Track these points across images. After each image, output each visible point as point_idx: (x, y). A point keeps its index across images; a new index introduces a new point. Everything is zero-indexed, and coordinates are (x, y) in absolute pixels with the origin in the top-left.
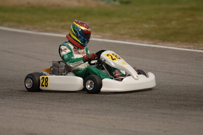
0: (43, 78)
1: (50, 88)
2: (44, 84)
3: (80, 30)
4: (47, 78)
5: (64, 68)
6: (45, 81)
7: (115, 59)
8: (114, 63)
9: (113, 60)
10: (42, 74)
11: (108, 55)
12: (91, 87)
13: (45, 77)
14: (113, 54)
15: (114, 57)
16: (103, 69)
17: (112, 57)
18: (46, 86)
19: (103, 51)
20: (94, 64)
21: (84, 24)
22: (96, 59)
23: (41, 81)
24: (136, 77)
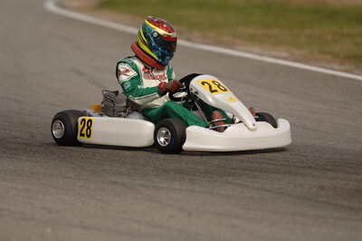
0: (84, 120)
1: (94, 139)
2: (84, 132)
3: (155, 35)
4: (90, 121)
5: (125, 104)
6: (86, 127)
7: (216, 91)
8: (214, 98)
9: (212, 91)
10: (84, 114)
11: (203, 83)
12: (167, 140)
13: (87, 118)
14: (213, 82)
15: (214, 87)
16: (195, 109)
17: (210, 87)
18: (89, 136)
19: (195, 75)
20: (179, 99)
21: (163, 23)
22: (184, 90)
23: (80, 127)
24: (251, 126)
